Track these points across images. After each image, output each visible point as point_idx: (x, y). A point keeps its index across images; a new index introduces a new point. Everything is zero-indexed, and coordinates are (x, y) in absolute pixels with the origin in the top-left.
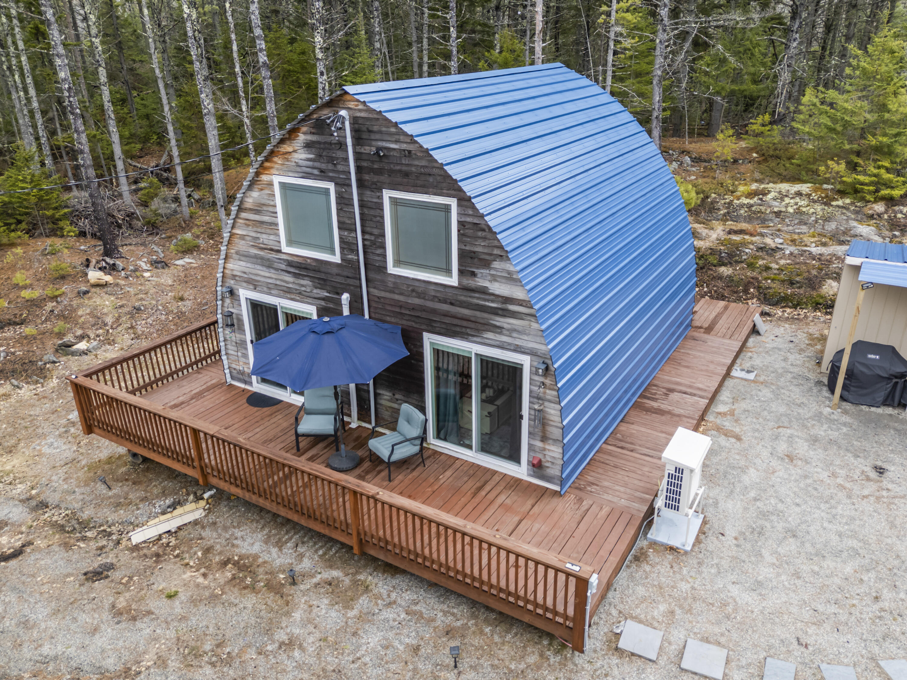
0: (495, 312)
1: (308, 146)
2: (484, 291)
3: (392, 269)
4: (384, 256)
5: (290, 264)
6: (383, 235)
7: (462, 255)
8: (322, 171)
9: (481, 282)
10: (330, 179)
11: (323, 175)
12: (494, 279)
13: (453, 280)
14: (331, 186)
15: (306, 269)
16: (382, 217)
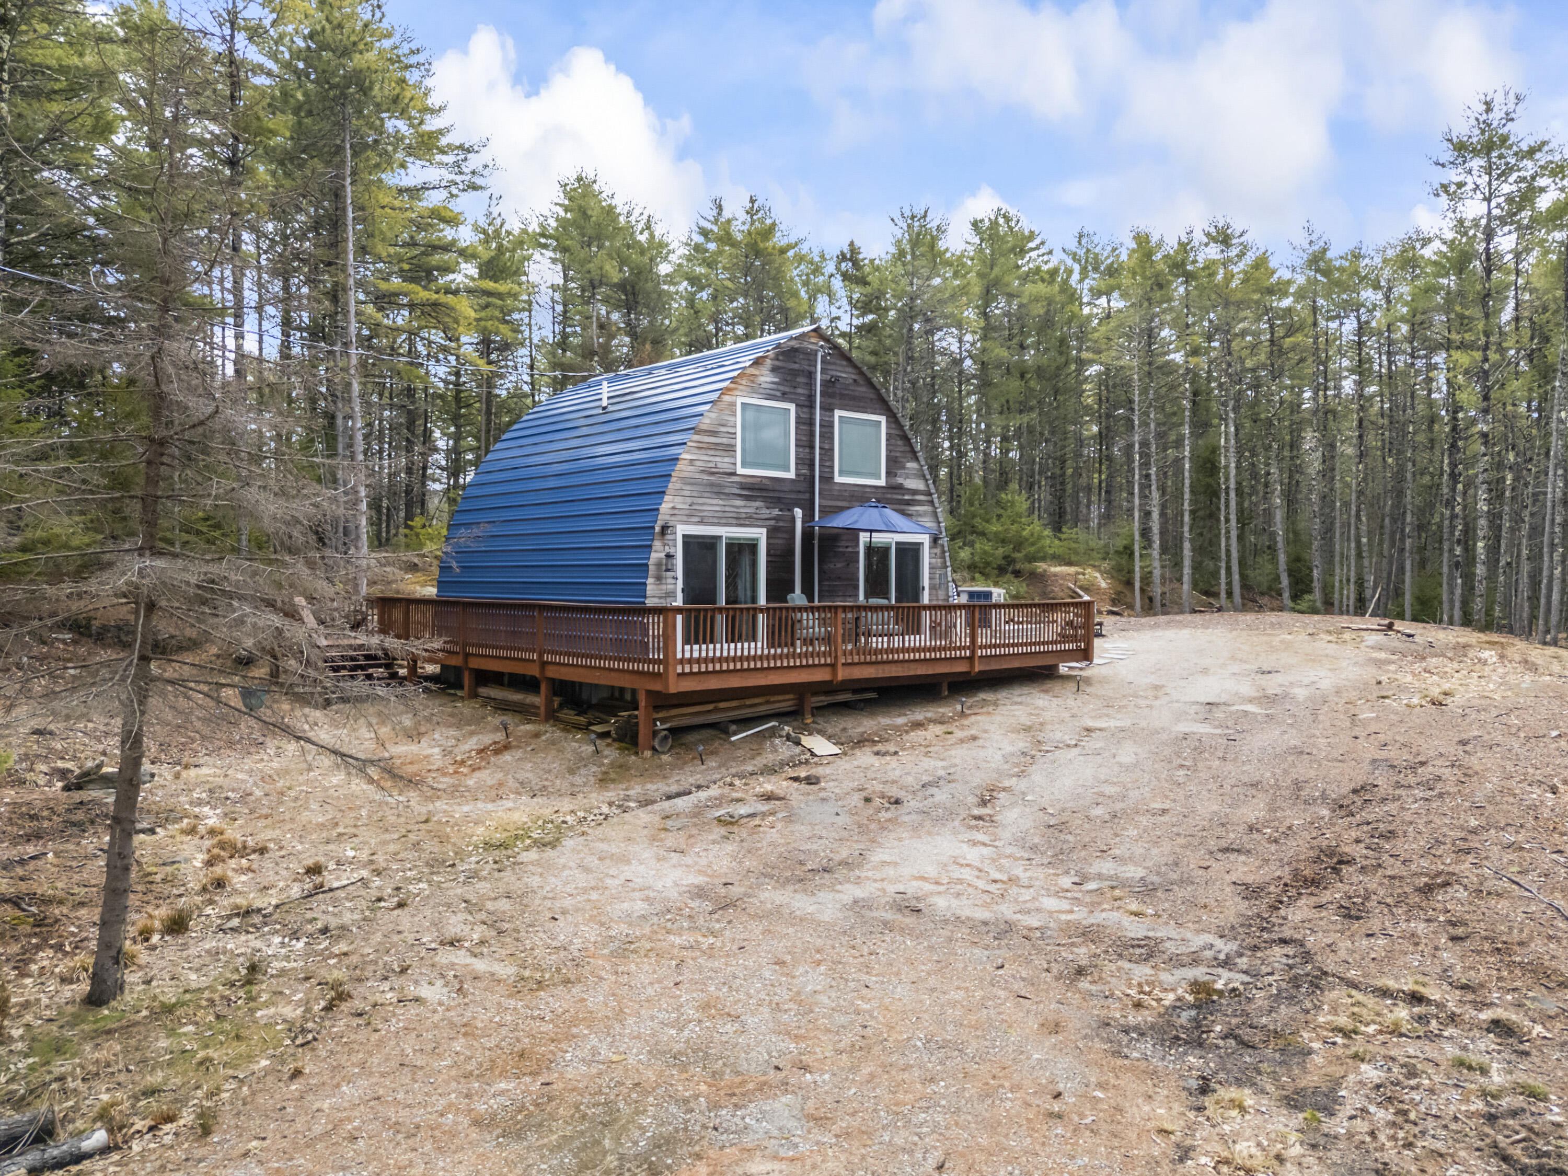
0: (909, 503)
1: (774, 370)
2: (900, 487)
3: (838, 479)
4: (832, 467)
5: (743, 486)
6: (832, 450)
7: (889, 459)
8: (784, 394)
9: (900, 480)
10: (791, 401)
11: (784, 397)
12: (907, 477)
13: (882, 482)
14: (792, 407)
15: (761, 490)
16: (832, 433)
